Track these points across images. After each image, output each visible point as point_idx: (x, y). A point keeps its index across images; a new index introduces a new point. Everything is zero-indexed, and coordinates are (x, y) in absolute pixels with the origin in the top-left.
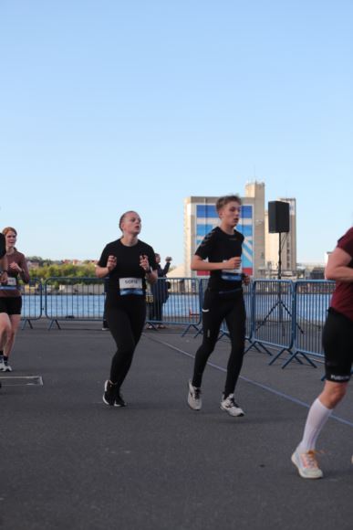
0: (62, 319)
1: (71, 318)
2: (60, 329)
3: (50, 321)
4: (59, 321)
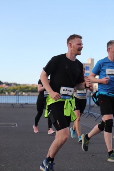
3: (20, 105)
4: (23, 105)
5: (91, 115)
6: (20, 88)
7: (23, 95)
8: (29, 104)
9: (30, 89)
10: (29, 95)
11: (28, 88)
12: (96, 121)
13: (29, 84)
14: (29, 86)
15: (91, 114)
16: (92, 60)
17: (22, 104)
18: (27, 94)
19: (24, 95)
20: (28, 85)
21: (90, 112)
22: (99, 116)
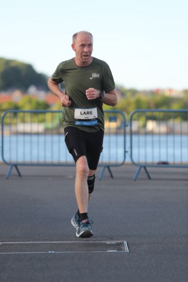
0: (152, 165)
1: (165, 164)
2: (150, 178)
14: (174, 94)
17: (145, 166)
19: (152, 133)
20: (167, 94)
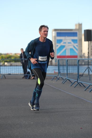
3: (2, 76)
4: (5, 76)
5: (80, 85)
6: (2, 57)
7: (5, 66)
8: (12, 75)
9: (13, 58)
10: (11, 65)
11: (10, 57)
12: (85, 91)
13: (11, 54)
15: (80, 83)
16: (80, 25)
18: (9, 64)
21: (79, 81)
22: (89, 85)
